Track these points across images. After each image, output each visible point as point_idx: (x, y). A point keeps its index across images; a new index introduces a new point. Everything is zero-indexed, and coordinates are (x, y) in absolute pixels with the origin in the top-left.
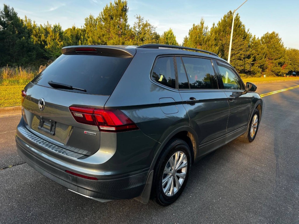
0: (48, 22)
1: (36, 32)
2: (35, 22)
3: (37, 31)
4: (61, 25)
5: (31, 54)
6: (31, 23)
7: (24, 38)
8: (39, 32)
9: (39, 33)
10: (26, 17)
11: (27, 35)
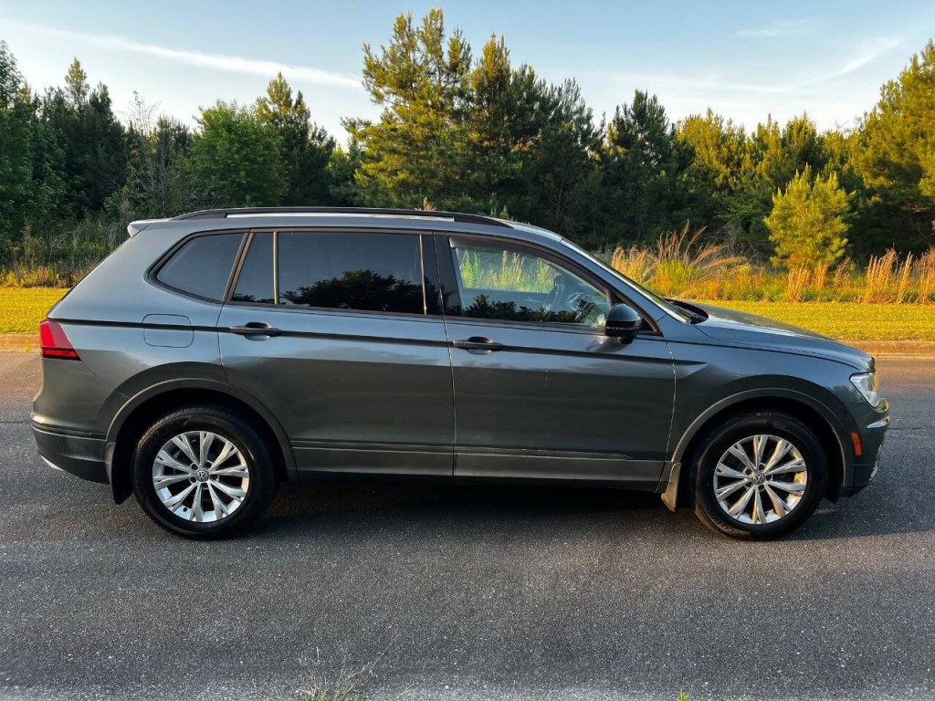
0: (770, 116)
1: (730, 151)
2: (730, 123)
3: (733, 147)
4: (811, 118)
5: (679, 216)
6: (721, 127)
7: (663, 173)
8: (738, 149)
9: (736, 153)
10: (710, 112)
11: (675, 165)
